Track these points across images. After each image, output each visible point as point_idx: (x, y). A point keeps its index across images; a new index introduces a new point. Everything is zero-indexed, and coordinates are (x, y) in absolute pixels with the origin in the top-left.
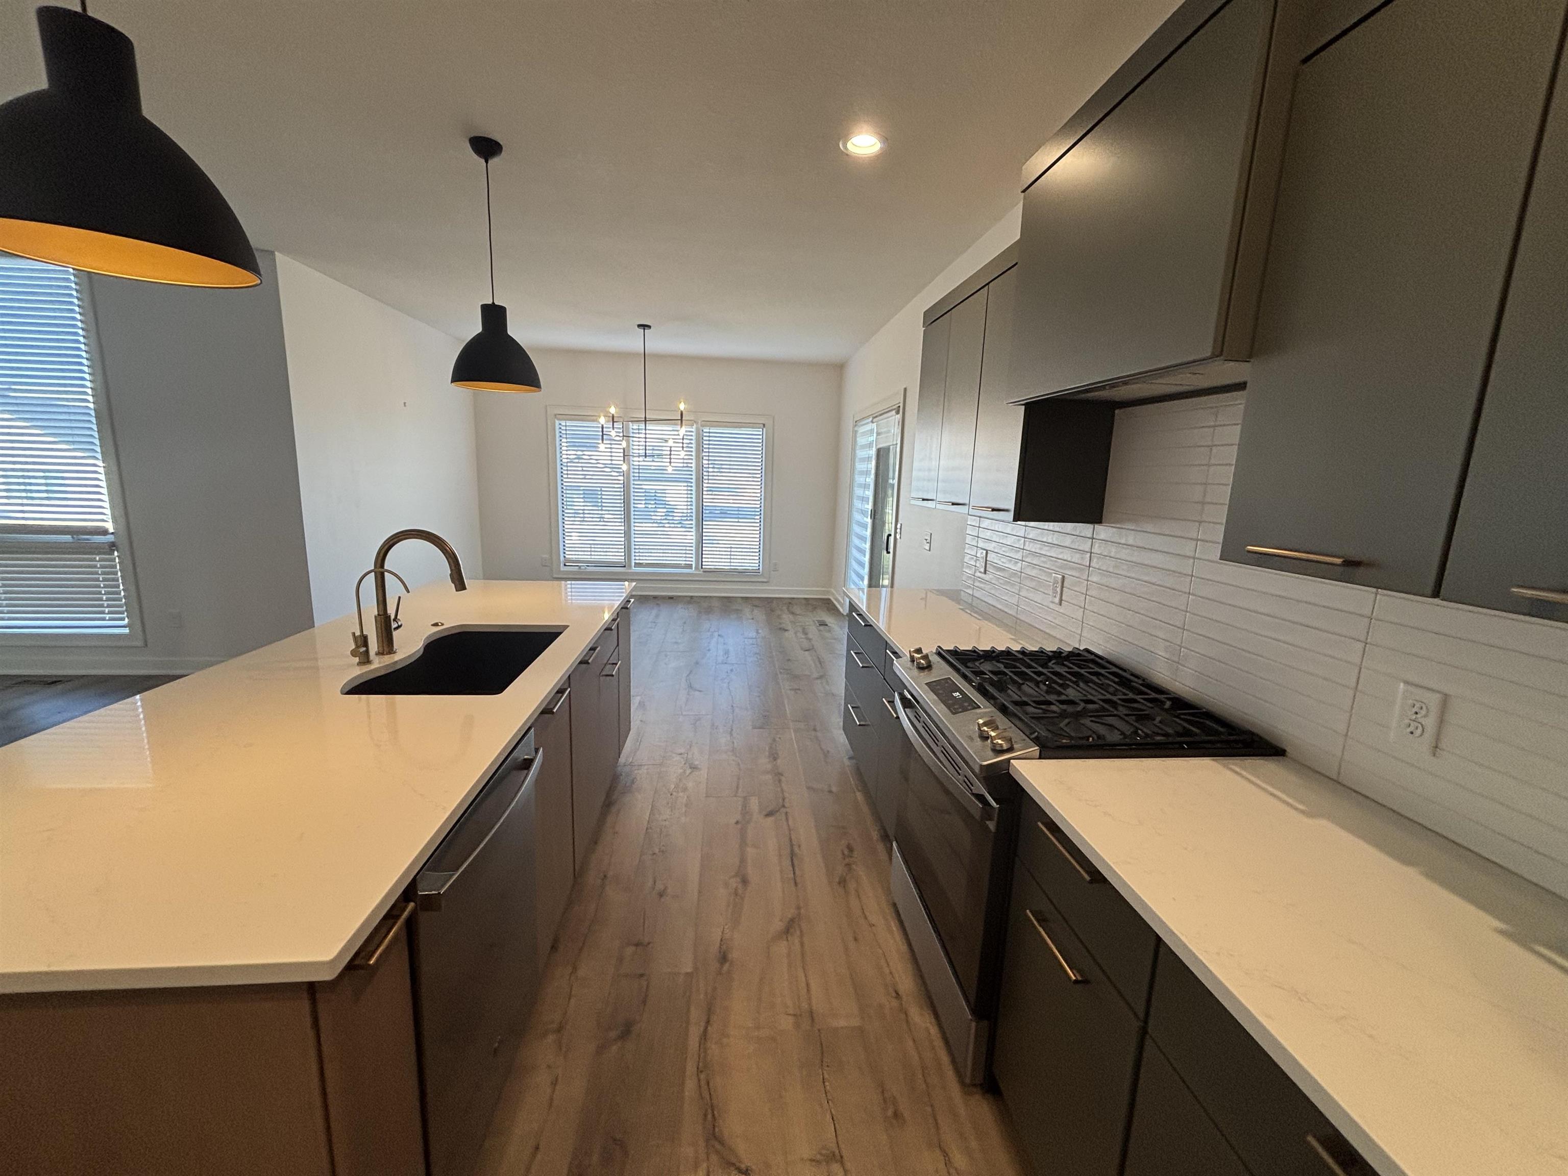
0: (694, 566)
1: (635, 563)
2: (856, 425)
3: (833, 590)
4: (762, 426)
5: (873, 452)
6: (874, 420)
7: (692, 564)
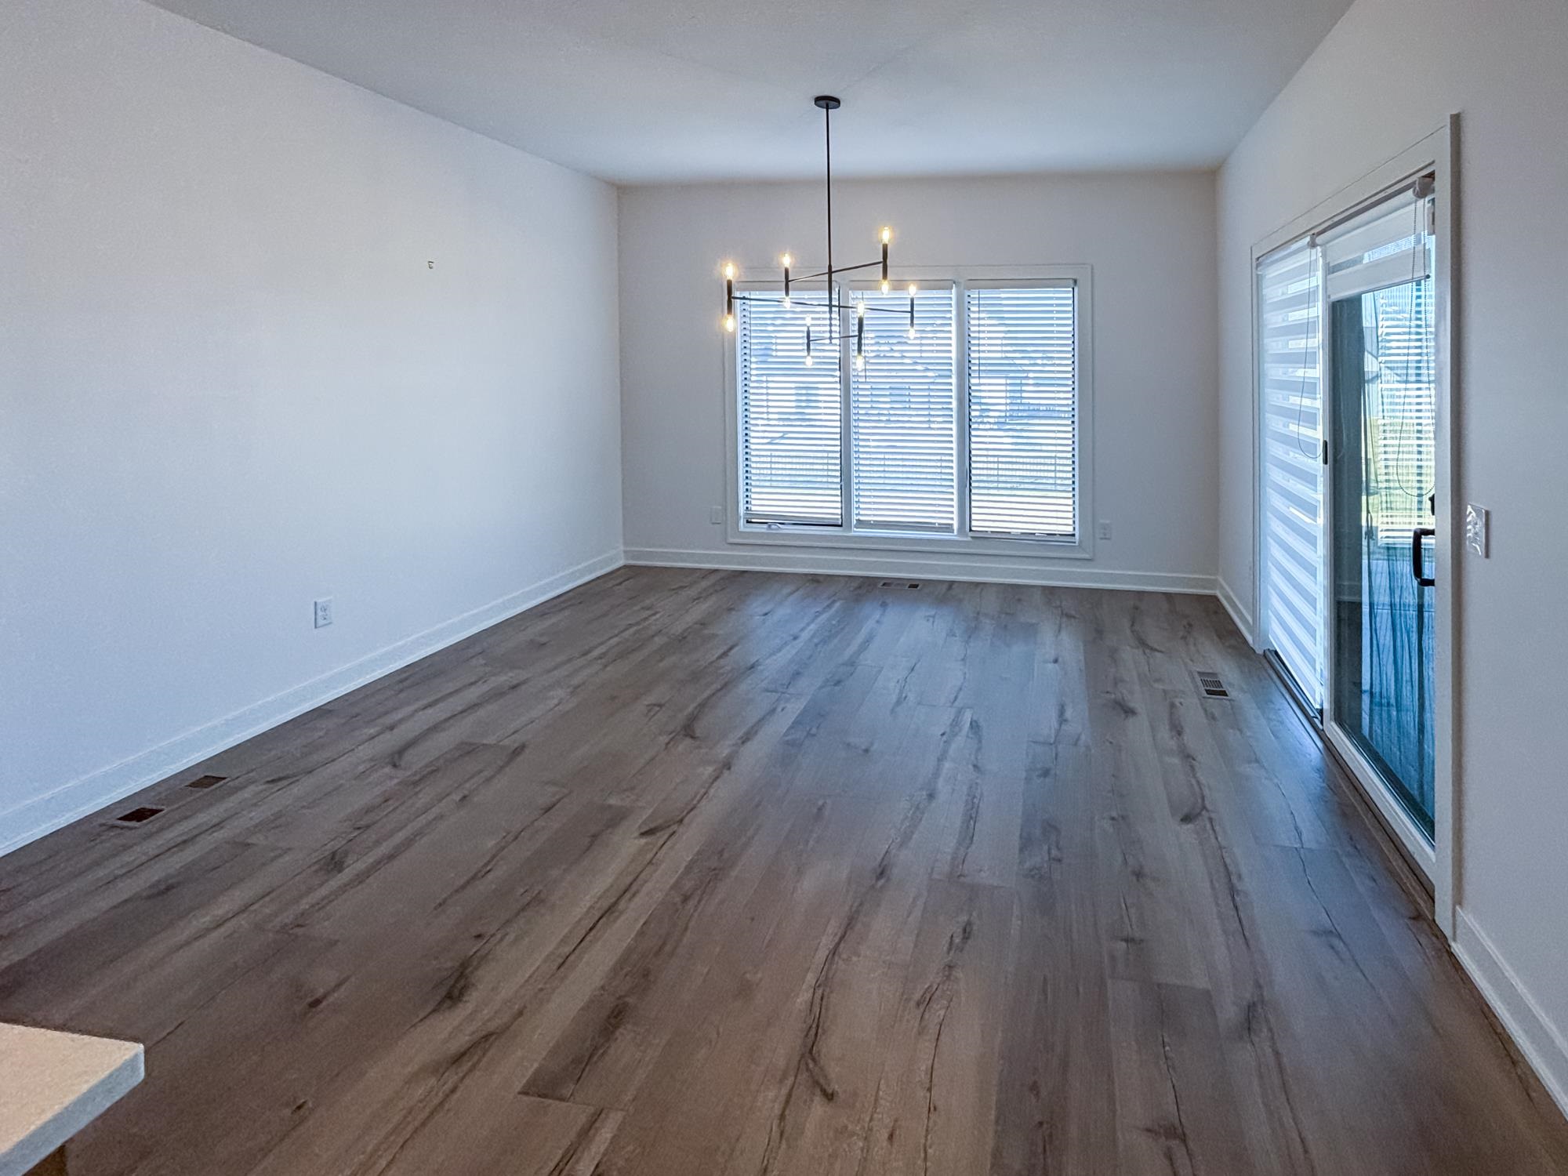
0: (955, 527)
1: (858, 520)
2: (1258, 266)
3: (1220, 579)
4: (1071, 282)
5: (1318, 311)
6: (1319, 240)
7: (952, 525)
